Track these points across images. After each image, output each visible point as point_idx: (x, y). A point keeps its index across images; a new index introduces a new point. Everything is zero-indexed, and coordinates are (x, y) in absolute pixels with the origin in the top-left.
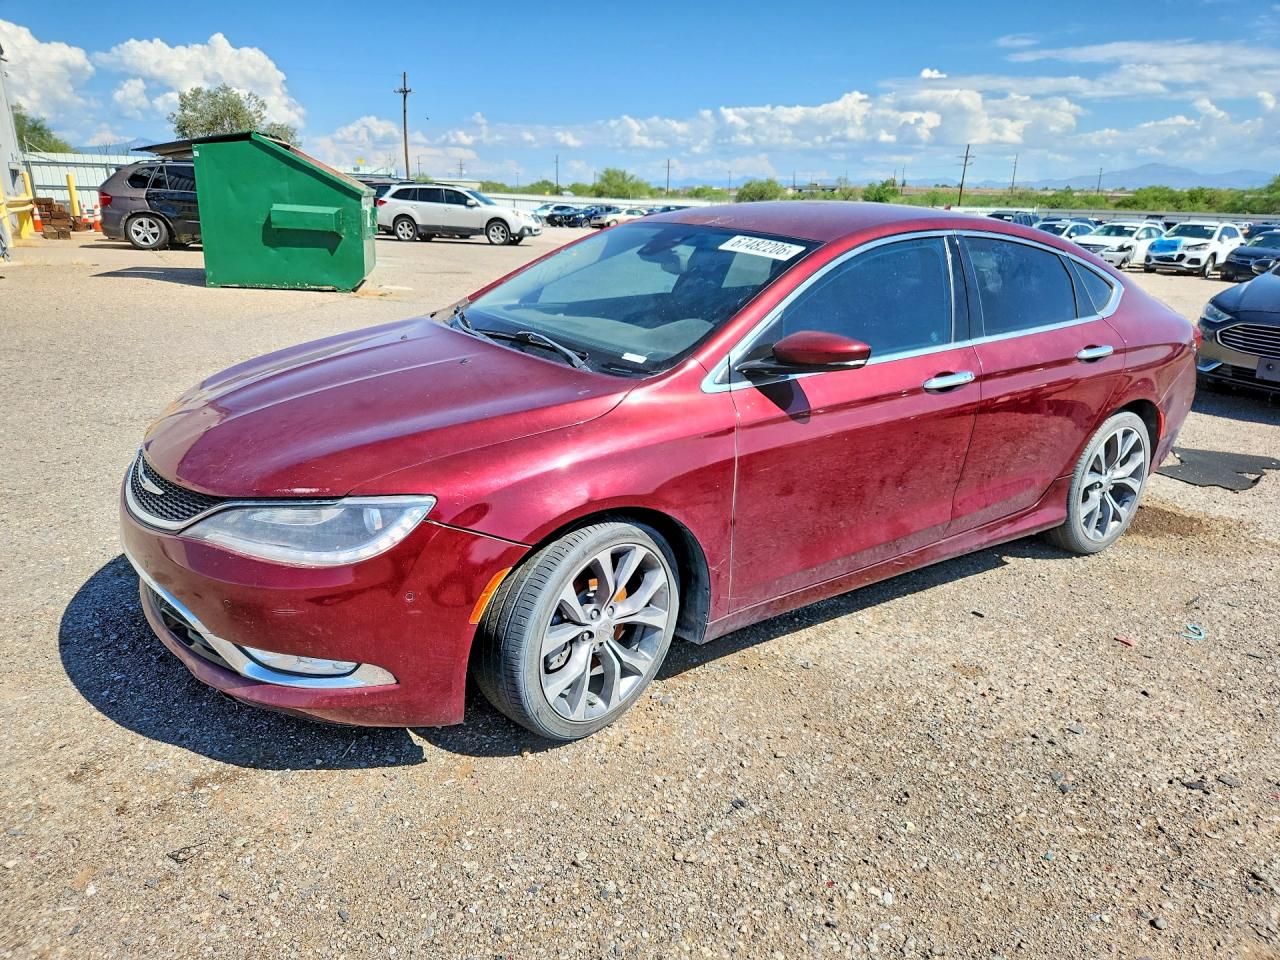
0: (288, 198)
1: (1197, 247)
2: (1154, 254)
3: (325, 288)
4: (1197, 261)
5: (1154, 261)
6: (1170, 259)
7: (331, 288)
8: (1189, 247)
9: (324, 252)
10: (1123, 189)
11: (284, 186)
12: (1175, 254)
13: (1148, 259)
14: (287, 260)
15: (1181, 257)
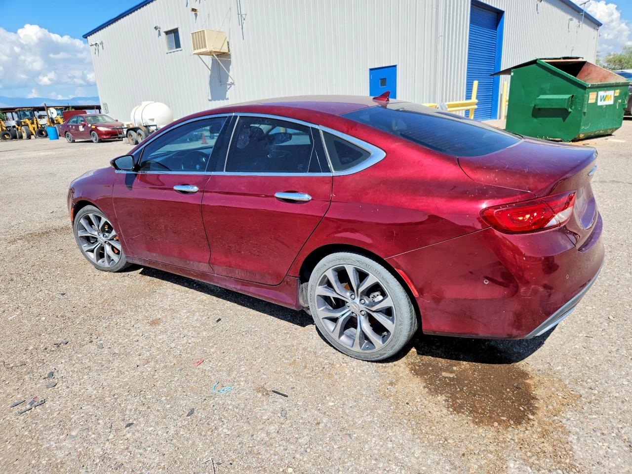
0: (548, 92)
3: (557, 139)
7: (560, 139)
9: (560, 119)
11: (547, 86)
14: (541, 124)
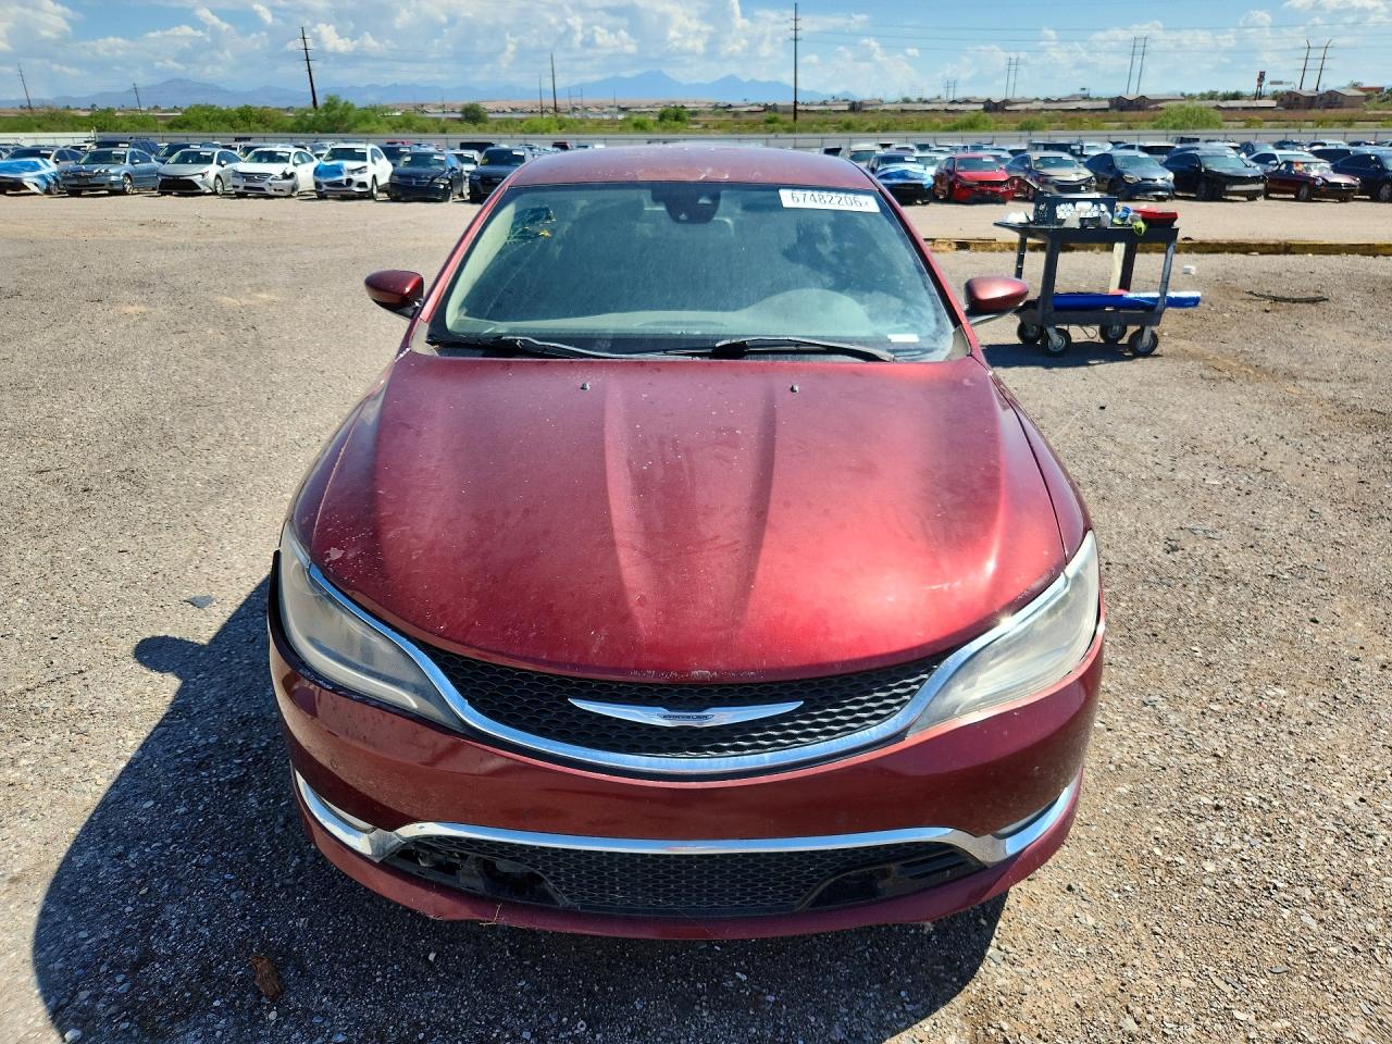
1: (359, 170)
2: (322, 180)
4: (362, 185)
5: (325, 187)
6: (339, 184)
8: (353, 171)
10: (156, 108)
12: (344, 178)
13: (317, 185)
15: (350, 181)
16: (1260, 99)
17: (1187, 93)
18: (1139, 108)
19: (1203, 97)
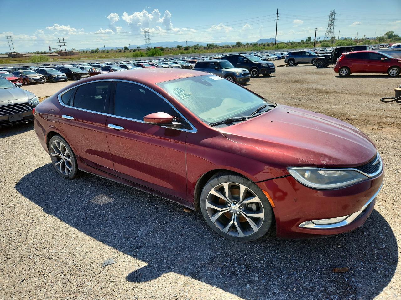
16: (52, 53)
17: (30, 52)
18: (18, 57)
19: (35, 53)
